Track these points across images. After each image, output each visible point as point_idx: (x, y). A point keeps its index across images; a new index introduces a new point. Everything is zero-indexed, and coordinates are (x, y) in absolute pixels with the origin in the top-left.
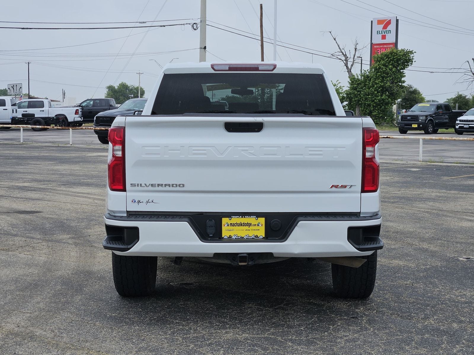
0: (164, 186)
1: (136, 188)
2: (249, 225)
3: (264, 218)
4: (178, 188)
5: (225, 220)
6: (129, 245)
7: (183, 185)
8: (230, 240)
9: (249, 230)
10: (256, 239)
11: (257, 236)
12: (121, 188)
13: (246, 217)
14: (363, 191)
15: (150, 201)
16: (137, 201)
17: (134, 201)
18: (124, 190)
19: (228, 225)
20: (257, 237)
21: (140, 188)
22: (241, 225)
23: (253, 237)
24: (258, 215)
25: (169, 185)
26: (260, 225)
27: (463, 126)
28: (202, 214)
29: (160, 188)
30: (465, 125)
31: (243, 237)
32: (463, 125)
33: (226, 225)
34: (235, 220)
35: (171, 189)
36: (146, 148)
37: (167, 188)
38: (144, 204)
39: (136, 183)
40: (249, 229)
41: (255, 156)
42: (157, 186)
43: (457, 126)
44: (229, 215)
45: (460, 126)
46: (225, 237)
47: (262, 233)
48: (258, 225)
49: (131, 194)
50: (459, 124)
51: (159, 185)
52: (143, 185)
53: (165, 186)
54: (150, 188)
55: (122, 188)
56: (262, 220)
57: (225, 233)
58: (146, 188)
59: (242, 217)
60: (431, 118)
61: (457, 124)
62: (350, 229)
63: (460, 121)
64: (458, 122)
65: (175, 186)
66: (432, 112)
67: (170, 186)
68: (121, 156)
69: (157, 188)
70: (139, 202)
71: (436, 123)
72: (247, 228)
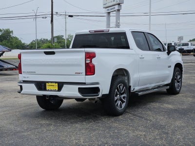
3: (57, 84)
10: (55, 91)
13: (52, 83)
14: (86, 75)
18: (21, 73)
31: (52, 90)
33: (47, 86)
37: (32, 73)
38: (26, 78)
39: (24, 71)
44: (48, 82)
46: (47, 90)
47: (57, 89)
57: (47, 88)
58: (26, 73)
62: (79, 88)
69: (29, 73)
72: (53, 87)
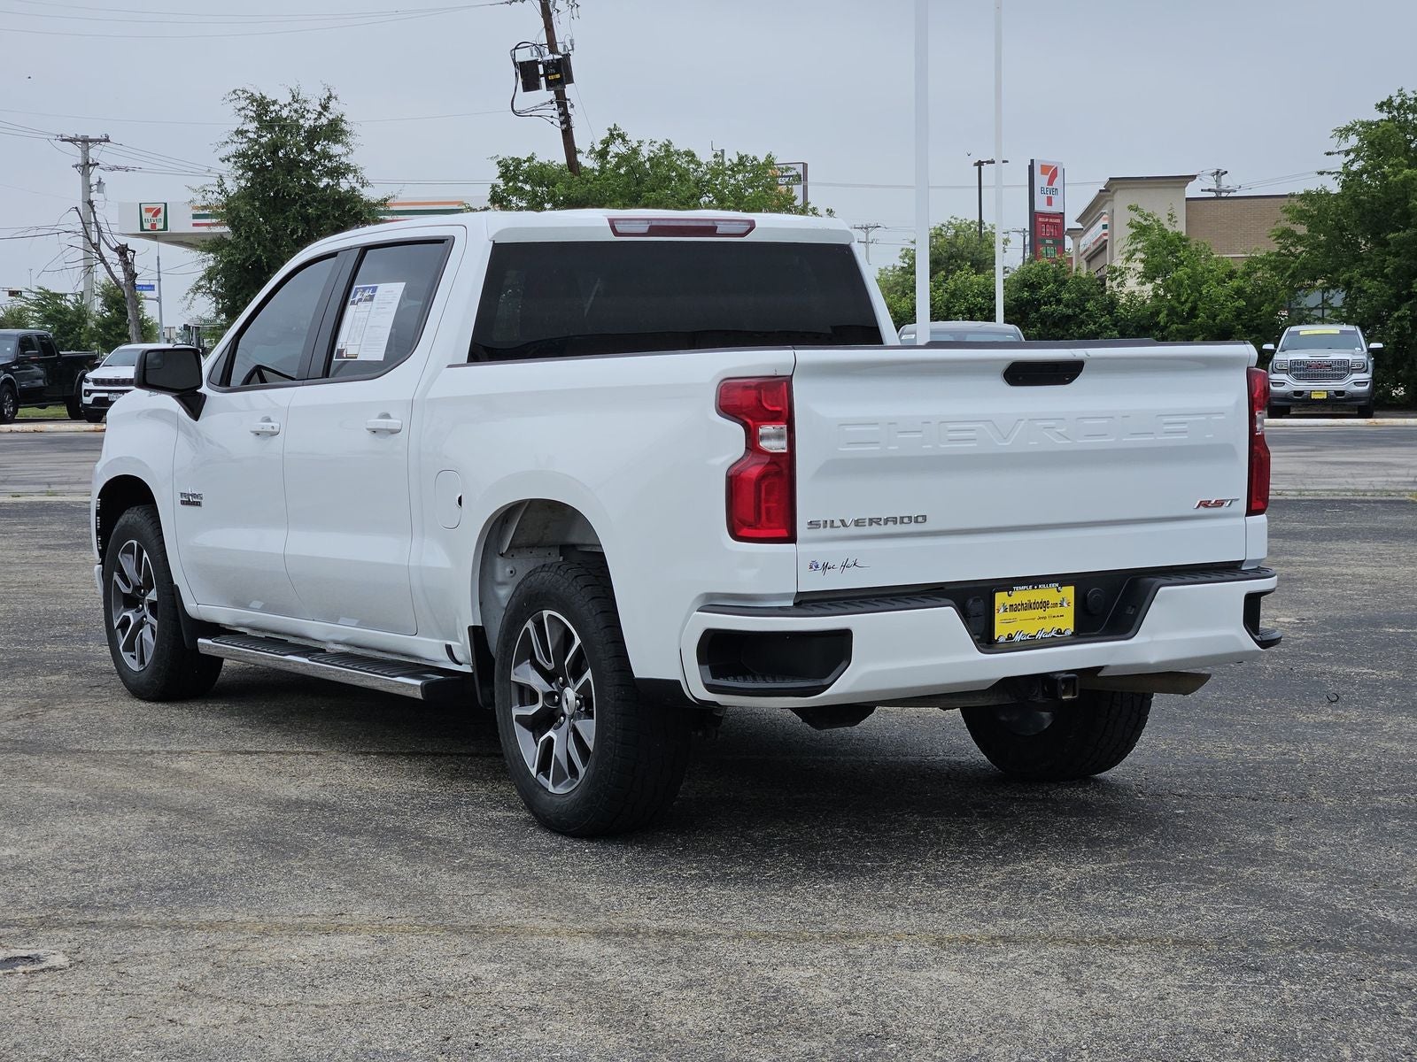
0: (882, 522)
1: (822, 532)
2: (1044, 605)
3: (1073, 587)
4: (913, 527)
5: (1001, 598)
6: (826, 677)
7: (925, 517)
8: (1011, 645)
9: (1045, 618)
11: (1059, 632)
12: (785, 534)
13: (1040, 586)
14: (1251, 511)
15: (850, 562)
16: (820, 566)
17: (814, 566)
18: (792, 539)
19: (1005, 611)
20: (1061, 633)
21: (828, 531)
22: (1029, 606)
23: (1053, 634)
24: (1062, 580)
25: (895, 520)
26: (1065, 604)
27: (107, 398)
28: (942, 588)
29: (875, 529)
30: (112, 395)
31: (1035, 636)
32: (106, 395)
33: (1002, 610)
34: (1021, 595)
35: (899, 528)
36: (847, 429)
37: (891, 528)
38: (837, 571)
39: (821, 519)
40: (1045, 614)
41: (1069, 442)
42: (867, 523)
43: (89, 396)
44: (1008, 584)
45: (96, 399)
46: (1001, 640)
47: (1067, 623)
48: (1062, 605)
49: (807, 547)
50: (91, 392)
51: (871, 521)
52: (837, 523)
53: (886, 524)
54: (853, 530)
55: (787, 535)
56: (1069, 592)
57: (1001, 630)
58: (842, 531)
59: (1033, 588)
60: (9, 376)
61: (86, 390)
63: (96, 382)
64: (85, 386)
65: (906, 520)
66: (7, 357)
67: (895, 522)
68: (785, 451)
69: (867, 530)
70: (825, 567)
71: (23, 390)
72: (1040, 612)
